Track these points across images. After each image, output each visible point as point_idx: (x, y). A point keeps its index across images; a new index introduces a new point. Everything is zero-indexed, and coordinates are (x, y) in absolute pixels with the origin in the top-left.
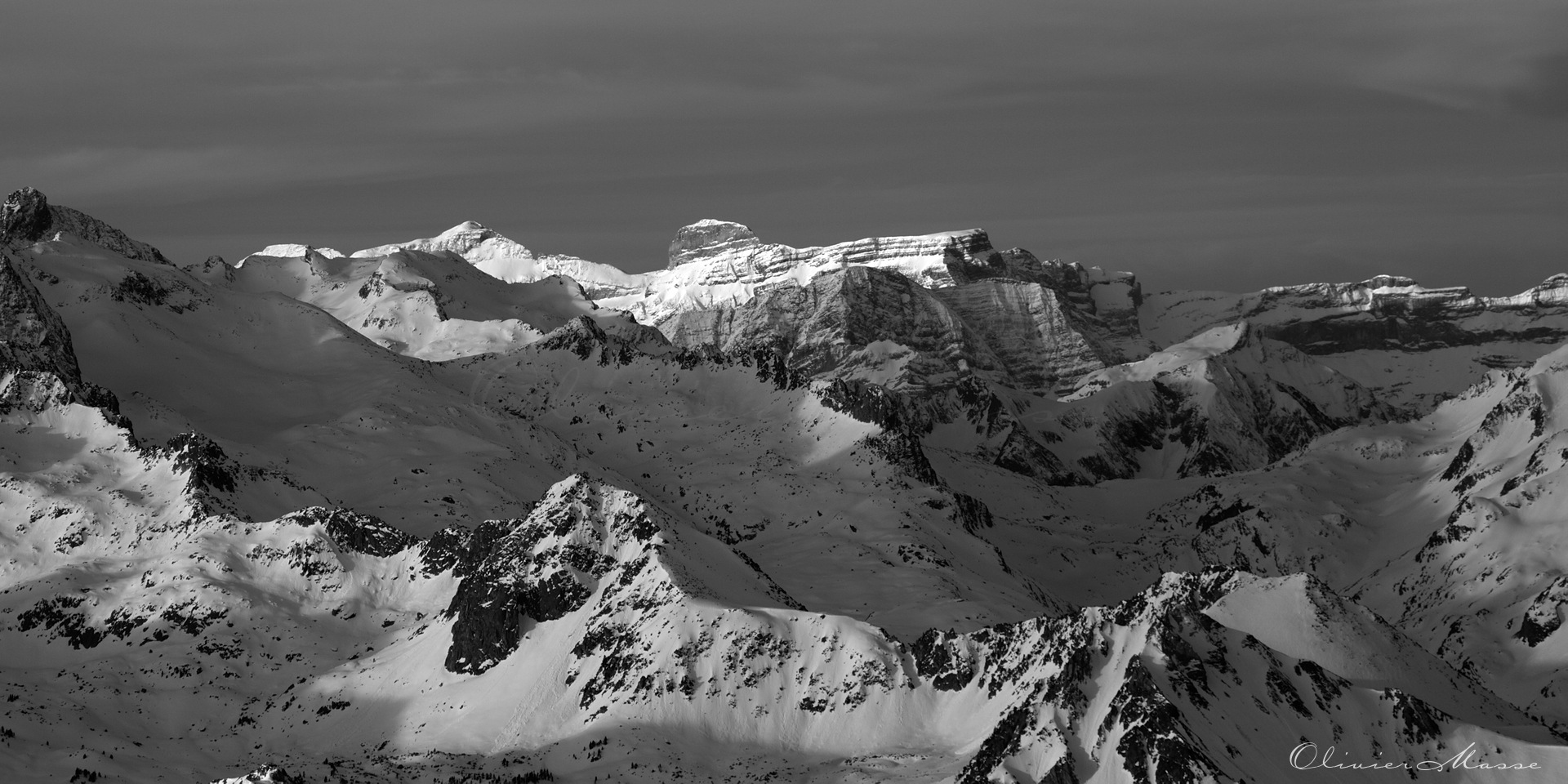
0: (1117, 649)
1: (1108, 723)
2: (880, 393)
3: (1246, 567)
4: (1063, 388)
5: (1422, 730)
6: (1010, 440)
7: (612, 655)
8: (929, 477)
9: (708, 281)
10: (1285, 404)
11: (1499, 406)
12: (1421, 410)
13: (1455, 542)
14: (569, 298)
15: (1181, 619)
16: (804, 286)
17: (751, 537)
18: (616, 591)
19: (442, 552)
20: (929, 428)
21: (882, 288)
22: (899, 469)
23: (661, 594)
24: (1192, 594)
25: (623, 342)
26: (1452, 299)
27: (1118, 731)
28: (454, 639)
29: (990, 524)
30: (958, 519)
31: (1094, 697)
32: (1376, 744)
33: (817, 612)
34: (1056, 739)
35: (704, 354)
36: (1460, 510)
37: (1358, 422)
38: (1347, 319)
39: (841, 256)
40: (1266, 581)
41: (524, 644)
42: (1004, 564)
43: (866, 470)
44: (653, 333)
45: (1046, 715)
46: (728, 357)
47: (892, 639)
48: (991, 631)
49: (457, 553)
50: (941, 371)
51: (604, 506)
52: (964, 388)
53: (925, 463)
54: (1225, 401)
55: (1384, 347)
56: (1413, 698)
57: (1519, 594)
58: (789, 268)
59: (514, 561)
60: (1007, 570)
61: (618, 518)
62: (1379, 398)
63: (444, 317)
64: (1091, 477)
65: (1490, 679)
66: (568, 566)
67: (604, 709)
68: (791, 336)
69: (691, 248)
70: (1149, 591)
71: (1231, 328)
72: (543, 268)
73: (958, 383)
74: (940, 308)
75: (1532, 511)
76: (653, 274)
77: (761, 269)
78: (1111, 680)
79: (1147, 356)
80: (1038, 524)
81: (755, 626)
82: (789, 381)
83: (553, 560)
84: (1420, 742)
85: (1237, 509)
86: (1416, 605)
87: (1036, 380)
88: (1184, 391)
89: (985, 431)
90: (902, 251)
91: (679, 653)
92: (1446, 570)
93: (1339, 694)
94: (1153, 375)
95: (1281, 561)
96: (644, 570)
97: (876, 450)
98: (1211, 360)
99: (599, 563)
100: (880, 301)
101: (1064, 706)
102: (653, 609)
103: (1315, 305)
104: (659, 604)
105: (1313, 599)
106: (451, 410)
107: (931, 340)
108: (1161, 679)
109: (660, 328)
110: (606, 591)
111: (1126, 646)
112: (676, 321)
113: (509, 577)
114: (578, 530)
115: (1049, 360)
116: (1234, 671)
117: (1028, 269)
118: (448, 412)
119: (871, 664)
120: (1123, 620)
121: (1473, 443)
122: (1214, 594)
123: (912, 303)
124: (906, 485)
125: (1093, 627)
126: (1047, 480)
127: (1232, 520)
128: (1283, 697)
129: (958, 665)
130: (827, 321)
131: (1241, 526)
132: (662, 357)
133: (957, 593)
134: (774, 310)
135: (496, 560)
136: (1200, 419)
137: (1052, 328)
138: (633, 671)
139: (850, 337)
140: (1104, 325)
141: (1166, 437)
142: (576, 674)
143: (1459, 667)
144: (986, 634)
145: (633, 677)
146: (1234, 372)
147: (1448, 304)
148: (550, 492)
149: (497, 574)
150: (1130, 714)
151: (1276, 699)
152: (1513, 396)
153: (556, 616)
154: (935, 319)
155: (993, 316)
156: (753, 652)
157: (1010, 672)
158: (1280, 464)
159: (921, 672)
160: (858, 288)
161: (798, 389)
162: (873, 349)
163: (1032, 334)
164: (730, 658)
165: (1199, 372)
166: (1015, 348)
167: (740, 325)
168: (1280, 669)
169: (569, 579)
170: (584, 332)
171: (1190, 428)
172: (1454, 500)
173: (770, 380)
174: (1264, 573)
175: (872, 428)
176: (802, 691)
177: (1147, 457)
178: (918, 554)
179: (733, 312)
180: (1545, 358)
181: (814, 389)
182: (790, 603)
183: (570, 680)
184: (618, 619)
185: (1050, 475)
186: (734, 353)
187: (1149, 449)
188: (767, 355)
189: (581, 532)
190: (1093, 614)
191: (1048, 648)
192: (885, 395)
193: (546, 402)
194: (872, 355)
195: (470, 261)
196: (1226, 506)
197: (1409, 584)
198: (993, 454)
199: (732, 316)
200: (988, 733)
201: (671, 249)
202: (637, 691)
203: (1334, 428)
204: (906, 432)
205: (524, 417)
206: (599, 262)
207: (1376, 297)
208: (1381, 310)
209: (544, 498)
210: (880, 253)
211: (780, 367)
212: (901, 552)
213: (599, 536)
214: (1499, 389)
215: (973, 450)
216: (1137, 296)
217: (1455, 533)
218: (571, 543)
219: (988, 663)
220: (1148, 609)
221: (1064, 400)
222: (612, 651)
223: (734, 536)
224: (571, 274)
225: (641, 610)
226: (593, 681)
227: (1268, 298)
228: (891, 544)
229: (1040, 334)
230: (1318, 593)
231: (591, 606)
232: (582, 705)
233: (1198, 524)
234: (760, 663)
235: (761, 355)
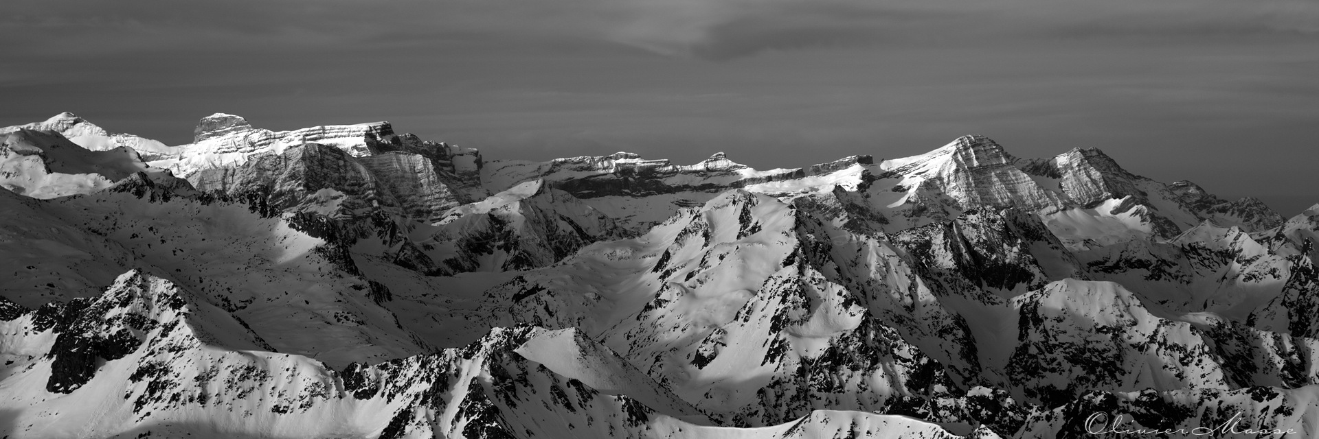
0: (464, 373)
1: (458, 418)
2: (325, 220)
3: (540, 324)
4: (435, 217)
5: (638, 419)
6: (403, 249)
7: (155, 381)
8: (354, 271)
9: (219, 151)
10: (564, 228)
11: (685, 230)
12: (642, 231)
13: (659, 308)
14: (131, 161)
15: (502, 355)
16: (279, 154)
17: (244, 308)
18: (158, 341)
19: (46, 318)
20: (354, 242)
21: (326, 157)
22: (336, 266)
23: (187, 343)
24: (508, 340)
25: (165, 188)
26: (660, 166)
27: (464, 422)
28: (53, 372)
29: (390, 299)
30: (371, 296)
31: (450, 402)
32: (612, 427)
33: (284, 353)
34: (427, 428)
35: (216, 196)
36: (662, 290)
37: (606, 239)
38: (601, 177)
39: (301, 137)
40: (552, 332)
41: (98, 374)
42: (398, 323)
43: (315, 267)
44: (184, 183)
45: (421, 413)
46: (231, 198)
47: (330, 369)
48: (389, 363)
49: (56, 318)
50: (362, 207)
51: (151, 289)
52: (376, 217)
53: (352, 262)
54: (530, 226)
55: (621, 194)
56: (633, 400)
57: (694, 339)
58: (269, 144)
59: (92, 323)
60: (399, 327)
61: (160, 296)
62: (618, 224)
63: (49, 171)
64: (451, 271)
65: (676, 388)
66: (128, 326)
67: (148, 414)
68: (270, 185)
69: (208, 131)
70: (484, 339)
71: (534, 182)
72: (114, 142)
73: (372, 214)
74: (362, 169)
75: (702, 290)
76: (185, 146)
77: (252, 144)
78: (460, 392)
79: (485, 199)
80: (419, 299)
81: (245, 362)
82: (269, 213)
83: (118, 322)
84: (636, 426)
85: (536, 289)
86: (636, 346)
87: (419, 213)
88: (506, 220)
89: (388, 243)
90: (339, 134)
91: (197, 379)
92: (654, 325)
93: (592, 398)
94: (489, 210)
95: (561, 321)
96: (176, 328)
97: (322, 255)
98: (522, 201)
99: (147, 324)
100: (326, 165)
101: (432, 408)
102: (181, 352)
103: (582, 169)
104: (185, 349)
105: (578, 343)
106: (53, 229)
107: (356, 188)
108: (489, 391)
109: (189, 180)
110: (152, 341)
111: (469, 371)
112: (199, 175)
113: (89, 333)
114: (134, 304)
115: (427, 201)
116: (532, 386)
117: (415, 146)
118: (51, 231)
119: (316, 384)
120: (467, 356)
121: (670, 251)
122: (521, 340)
123: (345, 166)
124: (340, 276)
125: (450, 360)
126: (424, 272)
127: (532, 297)
128: (559, 401)
129: (369, 384)
130: (293, 176)
131: (538, 300)
132: (190, 197)
133: (369, 341)
134: (260, 169)
135: (81, 323)
136: (515, 236)
137: (429, 182)
138: (167, 390)
139: (306, 186)
140: (459, 180)
141: (495, 247)
142: (131, 392)
143: (660, 381)
144: (386, 365)
145: (168, 393)
146: (536, 208)
147: (657, 169)
148: (117, 280)
149: (81, 331)
150: (470, 412)
151: (555, 402)
152: (693, 223)
153: (119, 356)
154: (359, 175)
155: (393, 174)
156: (243, 378)
157: (400, 388)
158: (560, 263)
159: (347, 389)
160: (312, 157)
161: (274, 218)
162: (321, 193)
163: (417, 185)
164: (229, 381)
165: (515, 209)
166: (407, 193)
167: (239, 178)
168: (558, 384)
169: (128, 334)
170: (140, 182)
171: (510, 243)
172: (659, 284)
173: (257, 212)
174: (550, 327)
175: (320, 241)
176: (273, 401)
177: (484, 259)
178: (346, 317)
179: (234, 170)
180: (711, 201)
181: (284, 217)
182: (267, 348)
183: (127, 396)
184: (159, 358)
185: (426, 269)
186: (235, 195)
187: (485, 254)
188: (255, 196)
189: (136, 305)
190: (450, 352)
191: (423, 373)
192: (328, 221)
193: (115, 225)
194: (320, 197)
195: (66, 137)
196: (529, 288)
197: (632, 333)
198: (392, 257)
199: (234, 173)
200: (386, 424)
201: (196, 131)
202: (170, 402)
203: (592, 242)
204: (340, 244)
205: (101, 234)
206: (150, 139)
207: (617, 165)
208: (620, 172)
209: (113, 284)
210: (326, 135)
211: (263, 204)
212: (336, 316)
213: (148, 307)
214: (685, 219)
215: (381, 254)
216: (479, 163)
217: (659, 303)
218: (130, 312)
219: (387, 383)
220: (483, 349)
221: (436, 225)
222: (154, 378)
223: (233, 307)
224: (132, 146)
225: (173, 353)
226: (142, 397)
227: (555, 164)
228: (330, 311)
229: (422, 185)
230: (581, 339)
231: (142, 351)
232: (134, 411)
233: (513, 299)
234: (247, 384)
235: (251, 196)
